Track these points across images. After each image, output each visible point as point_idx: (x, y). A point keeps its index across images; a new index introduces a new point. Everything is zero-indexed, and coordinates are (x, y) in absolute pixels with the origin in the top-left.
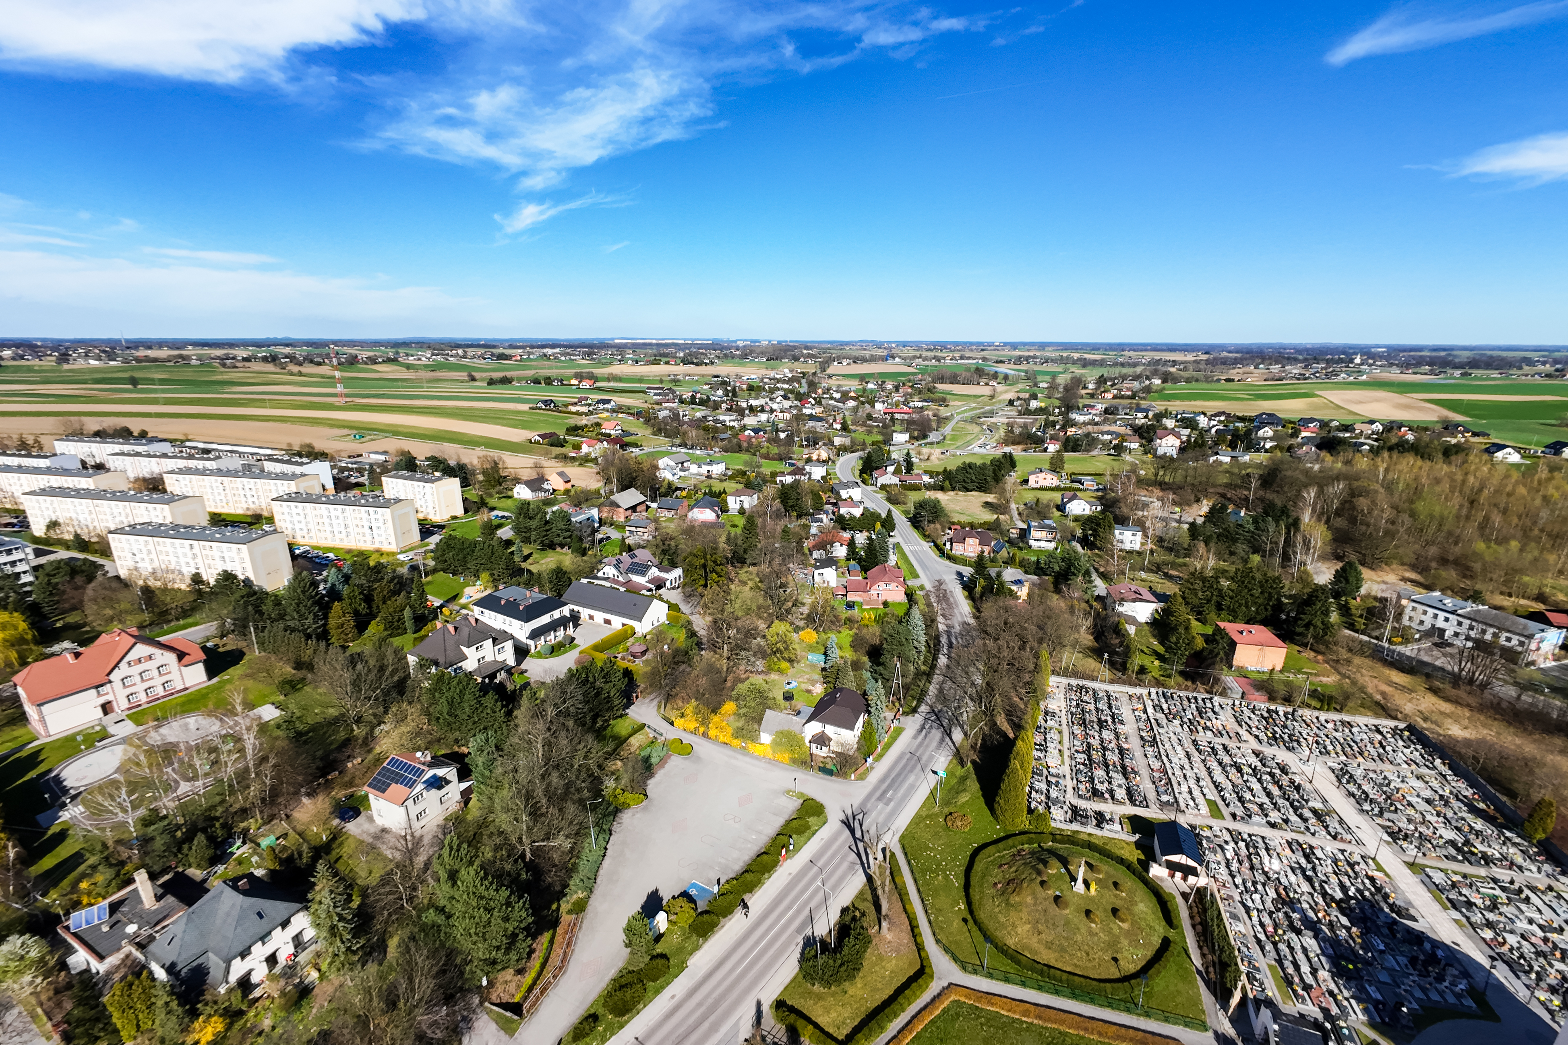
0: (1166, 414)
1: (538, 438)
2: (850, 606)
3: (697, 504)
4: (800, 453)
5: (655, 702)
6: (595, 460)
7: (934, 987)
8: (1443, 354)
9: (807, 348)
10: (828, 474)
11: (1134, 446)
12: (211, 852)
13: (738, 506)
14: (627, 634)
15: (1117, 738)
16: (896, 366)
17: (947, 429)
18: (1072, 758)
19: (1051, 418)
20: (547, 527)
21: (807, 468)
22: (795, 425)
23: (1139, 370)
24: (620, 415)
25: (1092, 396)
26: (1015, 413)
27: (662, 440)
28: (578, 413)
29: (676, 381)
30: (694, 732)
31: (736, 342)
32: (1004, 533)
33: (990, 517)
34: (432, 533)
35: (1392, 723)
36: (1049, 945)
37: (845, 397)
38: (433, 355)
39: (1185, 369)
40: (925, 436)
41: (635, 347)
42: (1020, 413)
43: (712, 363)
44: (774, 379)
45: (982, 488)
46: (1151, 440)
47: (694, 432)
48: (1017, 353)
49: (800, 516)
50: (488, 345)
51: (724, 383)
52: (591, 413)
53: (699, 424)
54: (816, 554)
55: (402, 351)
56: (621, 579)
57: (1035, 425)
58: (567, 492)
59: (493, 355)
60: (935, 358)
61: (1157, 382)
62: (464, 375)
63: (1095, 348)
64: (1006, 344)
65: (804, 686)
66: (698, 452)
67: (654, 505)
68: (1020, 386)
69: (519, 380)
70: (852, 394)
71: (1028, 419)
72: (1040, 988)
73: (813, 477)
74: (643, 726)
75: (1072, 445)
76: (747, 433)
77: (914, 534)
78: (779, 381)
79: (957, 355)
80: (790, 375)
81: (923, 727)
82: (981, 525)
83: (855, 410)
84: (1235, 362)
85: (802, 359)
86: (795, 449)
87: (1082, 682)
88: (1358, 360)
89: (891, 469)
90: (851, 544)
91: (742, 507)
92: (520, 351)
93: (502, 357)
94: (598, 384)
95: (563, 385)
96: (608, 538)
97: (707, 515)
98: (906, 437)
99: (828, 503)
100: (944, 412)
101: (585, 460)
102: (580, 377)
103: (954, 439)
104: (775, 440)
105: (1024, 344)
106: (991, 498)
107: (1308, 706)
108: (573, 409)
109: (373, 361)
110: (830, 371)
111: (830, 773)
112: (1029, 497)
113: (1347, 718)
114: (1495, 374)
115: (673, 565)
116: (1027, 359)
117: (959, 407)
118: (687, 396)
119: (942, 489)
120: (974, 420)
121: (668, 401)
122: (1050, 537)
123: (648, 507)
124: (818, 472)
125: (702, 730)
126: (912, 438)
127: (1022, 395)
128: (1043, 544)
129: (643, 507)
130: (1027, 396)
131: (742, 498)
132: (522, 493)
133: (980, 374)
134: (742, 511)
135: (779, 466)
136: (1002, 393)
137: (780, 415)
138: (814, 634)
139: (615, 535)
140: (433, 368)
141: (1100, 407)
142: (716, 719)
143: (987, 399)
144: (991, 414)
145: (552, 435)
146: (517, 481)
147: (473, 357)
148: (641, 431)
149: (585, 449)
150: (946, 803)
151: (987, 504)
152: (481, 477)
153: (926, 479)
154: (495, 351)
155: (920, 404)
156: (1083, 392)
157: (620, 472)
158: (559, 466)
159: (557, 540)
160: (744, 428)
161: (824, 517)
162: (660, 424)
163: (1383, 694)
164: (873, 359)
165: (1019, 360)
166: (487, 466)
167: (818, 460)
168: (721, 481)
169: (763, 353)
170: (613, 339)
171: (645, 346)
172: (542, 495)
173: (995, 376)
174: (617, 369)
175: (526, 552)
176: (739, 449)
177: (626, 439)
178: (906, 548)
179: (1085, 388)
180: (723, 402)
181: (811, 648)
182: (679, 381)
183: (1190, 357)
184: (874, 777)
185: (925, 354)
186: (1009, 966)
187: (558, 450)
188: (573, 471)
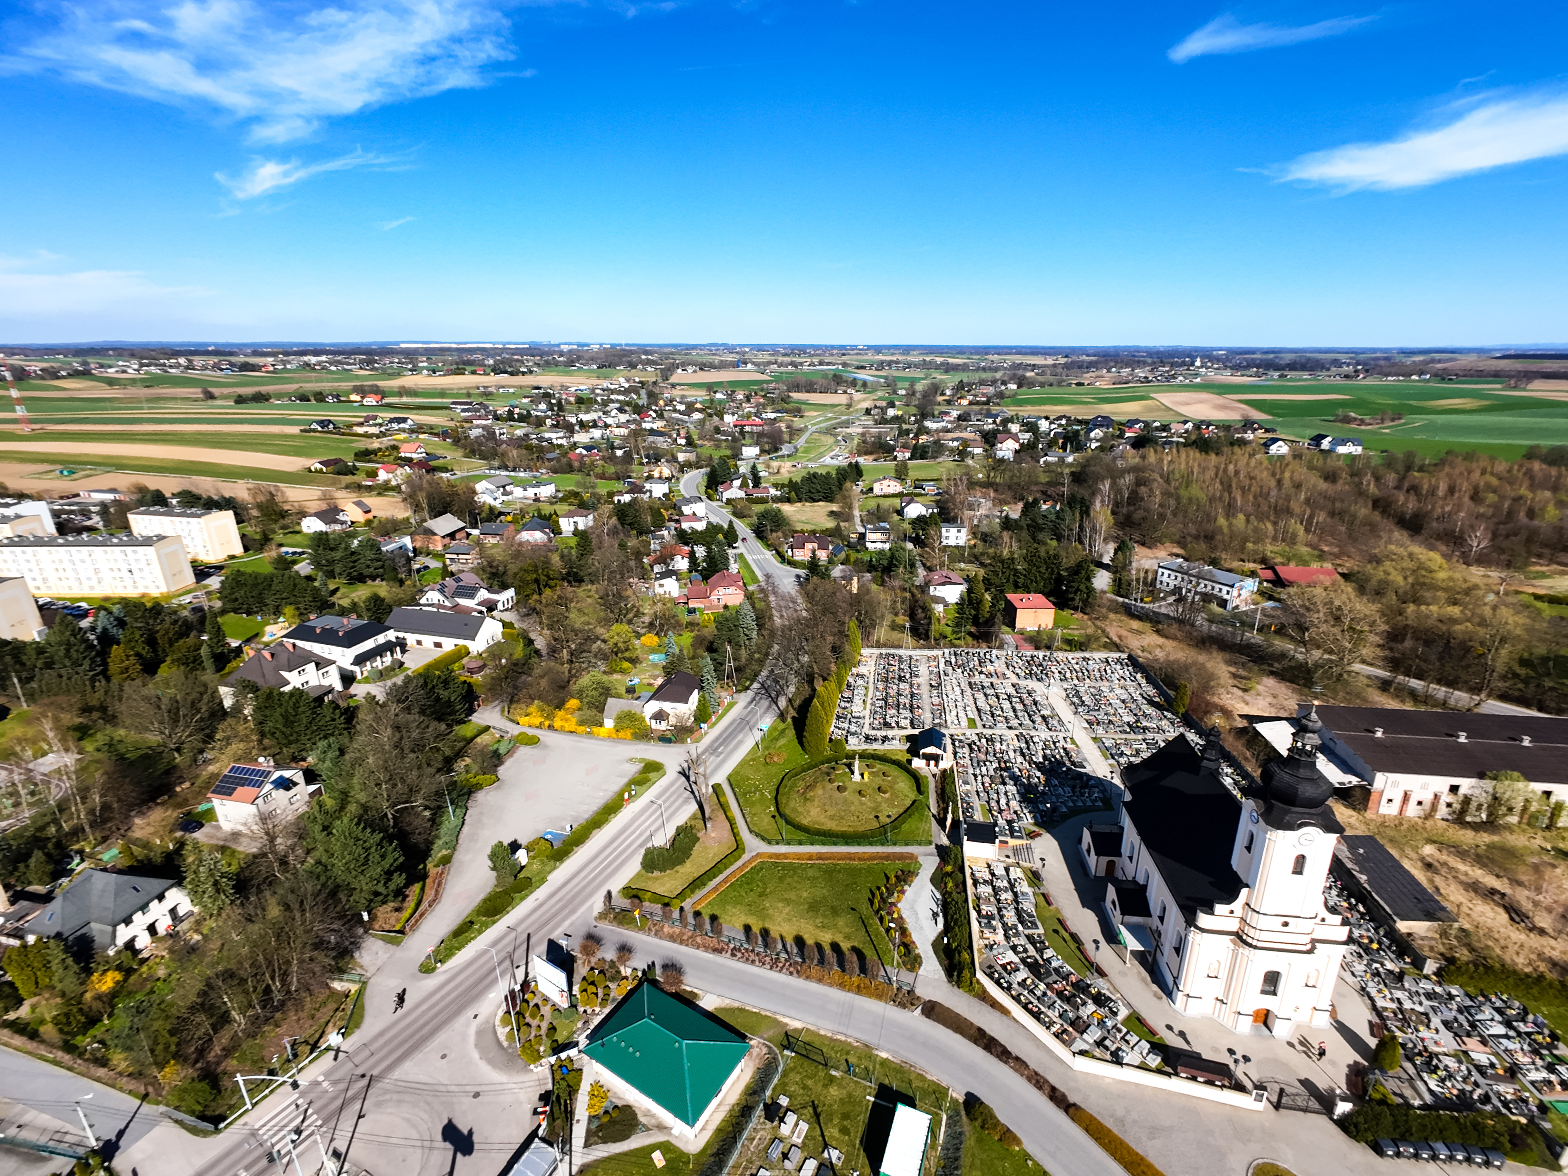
0: (1011, 420)
1: (319, 466)
2: (692, 611)
3: (526, 527)
4: (638, 471)
5: (498, 708)
6: (397, 489)
7: (746, 857)
8: (1271, 356)
9: (646, 353)
10: (671, 491)
11: (978, 451)
12: (50, 867)
13: (572, 528)
14: (461, 653)
15: (911, 686)
16: (748, 373)
17: (801, 442)
18: (873, 704)
19: (905, 427)
20: (354, 558)
21: (647, 486)
22: (632, 441)
23: (998, 375)
24: (422, 436)
25: (949, 402)
26: (871, 423)
27: (477, 462)
28: (366, 435)
29: (487, 395)
30: (540, 726)
31: (558, 345)
32: (844, 538)
33: (831, 524)
34: (209, 575)
35: (1117, 655)
36: (832, 818)
37: (690, 408)
38: (142, 365)
39: (1043, 374)
40: (776, 450)
41: (429, 353)
42: (877, 423)
43: (531, 372)
44: (607, 390)
45: (828, 498)
46: (993, 445)
47: (515, 452)
48: (880, 357)
49: (640, 533)
50: (221, 351)
51: (547, 396)
52: (383, 434)
53: (522, 443)
54: (657, 569)
55: (93, 362)
56: (447, 603)
57: (889, 434)
58: (368, 523)
59: (232, 364)
60: (793, 364)
61: (1013, 387)
62: (196, 392)
63: (960, 351)
64: (869, 348)
65: (645, 681)
66: (522, 474)
67: (475, 532)
68: (879, 394)
69: (279, 396)
70: (698, 406)
71: (883, 429)
72: (824, 844)
73: (655, 495)
74: (487, 728)
75: (919, 453)
76: (578, 451)
77: (759, 544)
78: (613, 392)
79: (816, 360)
80: (627, 385)
81: (754, 699)
82: (823, 532)
83: (702, 422)
84: (1089, 366)
85: (640, 367)
86: (634, 467)
87: (892, 651)
88: (1198, 363)
89: (737, 483)
90: (692, 556)
91: (576, 528)
92: (270, 360)
93: (245, 367)
94: (386, 400)
95: (340, 401)
96: (426, 568)
97: (537, 536)
98: (756, 450)
99: (670, 520)
100: (798, 423)
101: (385, 489)
102: (363, 392)
103: (807, 451)
104: (612, 458)
105: (889, 347)
106: (835, 507)
107: (1061, 650)
108: (360, 430)
109: (53, 374)
110: (673, 379)
111: (669, 741)
112: (872, 504)
113: (1087, 655)
114: (1306, 375)
115: (504, 587)
116: (890, 364)
117: (815, 417)
118: (502, 411)
119: (789, 501)
120: (830, 431)
121: (479, 418)
122: (884, 537)
123: (469, 535)
124: (659, 490)
125: (547, 723)
126: (763, 451)
127: (879, 404)
128: (879, 546)
129: (463, 534)
130: (884, 404)
131: (576, 519)
132: (312, 525)
133: (837, 381)
134: (576, 532)
135: (617, 486)
136: (860, 401)
137: (617, 431)
138: (656, 639)
139: (434, 564)
140: (150, 382)
141: (955, 414)
142: (560, 713)
143: (843, 409)
144: (847, 424)
145: (336, 462)
146: (303, 514)
147: (204, 368)
148: (449, 454)
149: (383, 476)
150: (767, 748)
151: (832, 513)
152: (255, 513)
153: (773, 491)
154: (233, 359)
155: (772, 416)
156: (940, 399)
157: (430, 498)
158: (354, 496)
159: (366, 572)
160: (575, 446)
161: (665, 533)
162: (472, 444)
163: (1120, 637)
164: (722, 366)
165: (881, 365)
166: (261, 498)
167: (660, 478)
168: (552, 503)
169: (593, 360)
170: (398, 343)
171: (442, 351)
172: (338, 527)
173: (853, 383)
174: (409, 381)
175: (332, 587)
176: (569, 469)
177: (433, 463)
178: (749, 558)
179: (943, 394)
180: (548, 417)
181: (653, 651)
182: (491, 394)
183: (1050, 361)
184: (707, 741)
185: (781, 359)
186: (803, 836)
187: (349, 479)
188: (371, 501)
